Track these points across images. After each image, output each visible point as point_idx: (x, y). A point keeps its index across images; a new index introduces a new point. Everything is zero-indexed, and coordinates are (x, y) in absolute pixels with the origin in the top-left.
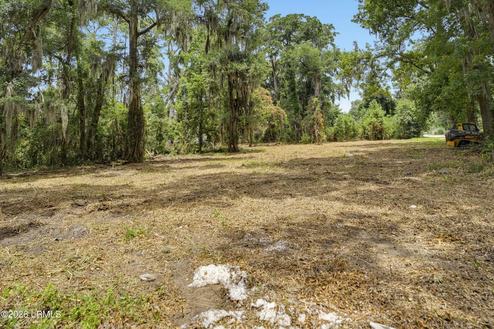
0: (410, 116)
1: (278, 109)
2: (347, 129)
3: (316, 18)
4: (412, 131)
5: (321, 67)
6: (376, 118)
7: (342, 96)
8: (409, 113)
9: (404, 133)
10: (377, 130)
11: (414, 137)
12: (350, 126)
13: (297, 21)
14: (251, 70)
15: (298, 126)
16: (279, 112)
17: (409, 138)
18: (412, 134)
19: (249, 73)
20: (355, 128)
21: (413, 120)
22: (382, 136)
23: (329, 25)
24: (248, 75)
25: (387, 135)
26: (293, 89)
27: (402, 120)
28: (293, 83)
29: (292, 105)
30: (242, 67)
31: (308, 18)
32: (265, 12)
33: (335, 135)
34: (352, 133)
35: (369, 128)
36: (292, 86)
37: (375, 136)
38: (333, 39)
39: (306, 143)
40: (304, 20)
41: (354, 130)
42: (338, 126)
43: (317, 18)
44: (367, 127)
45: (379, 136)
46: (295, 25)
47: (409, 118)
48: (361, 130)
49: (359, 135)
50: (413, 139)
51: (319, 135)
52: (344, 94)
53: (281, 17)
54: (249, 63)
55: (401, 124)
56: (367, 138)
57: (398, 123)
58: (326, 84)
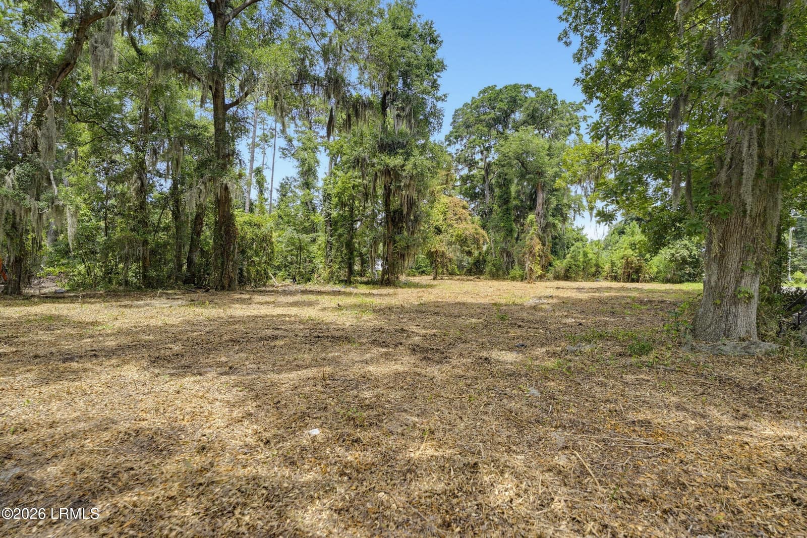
0: (687, 249)
1: (476, 229)
2: (587, 262)
3: (551, 90)
4: (687, 272)
5: (548, 169)
6: (633, 250)
7: (580, 214)
8: (686, 245)
9: (674, 274)
10: (631, 268)
11: (688, 281)
12: (591, 259)
13: (516, 96)
14: (409, 167)
15: (509, 255)
16: (477, 234)
17: (681, 282)
18: (686, 277)
19: (404, 170)
20: (600, 263)
21: (690, 256)
22: (639, 277)
23: (577, 103)
24: (404, 174)
25: (647, 275)
26: (506, 201)
27: (673, 255)
28: (508, 193)
29: (503, 224)
30: (395, 161)
31: (537, 90)
32: (438, 74)
33: (567, 271)
34: (594, 269)
35: (619, 263)
36: (505, 196)
37: (629, 276)
38: (579, 126)
39: (514, 279)
40: (531, 94)
41: (597, 266)
42: (572, 258)
43: (554, 92)
44: (617, 262)
45: (635, 277)
46: (514, 103)
47: (686, 253)
48: (607, 267)
49: (604, 274)
50: (686, 284)
51: (531, 269)
52: (581, 211)
53: (497, 88)
54: (408, 155)
55: (671, 261)
56: (615, 278)
57: (665, 259)
58: (554, 195)
